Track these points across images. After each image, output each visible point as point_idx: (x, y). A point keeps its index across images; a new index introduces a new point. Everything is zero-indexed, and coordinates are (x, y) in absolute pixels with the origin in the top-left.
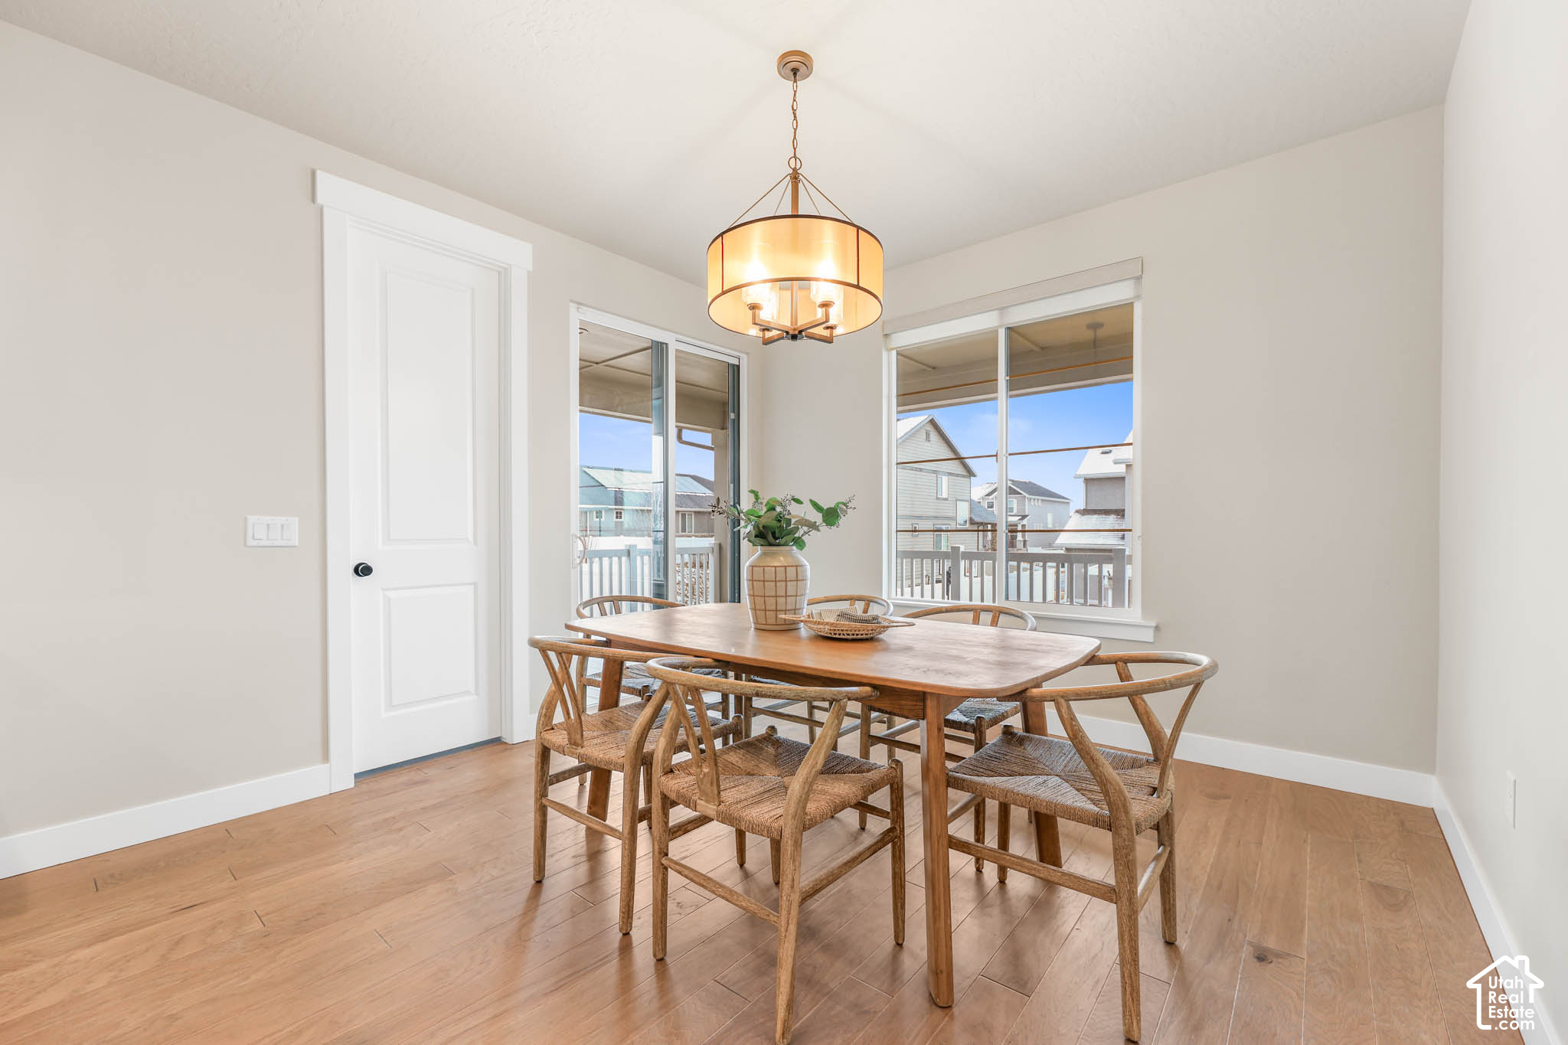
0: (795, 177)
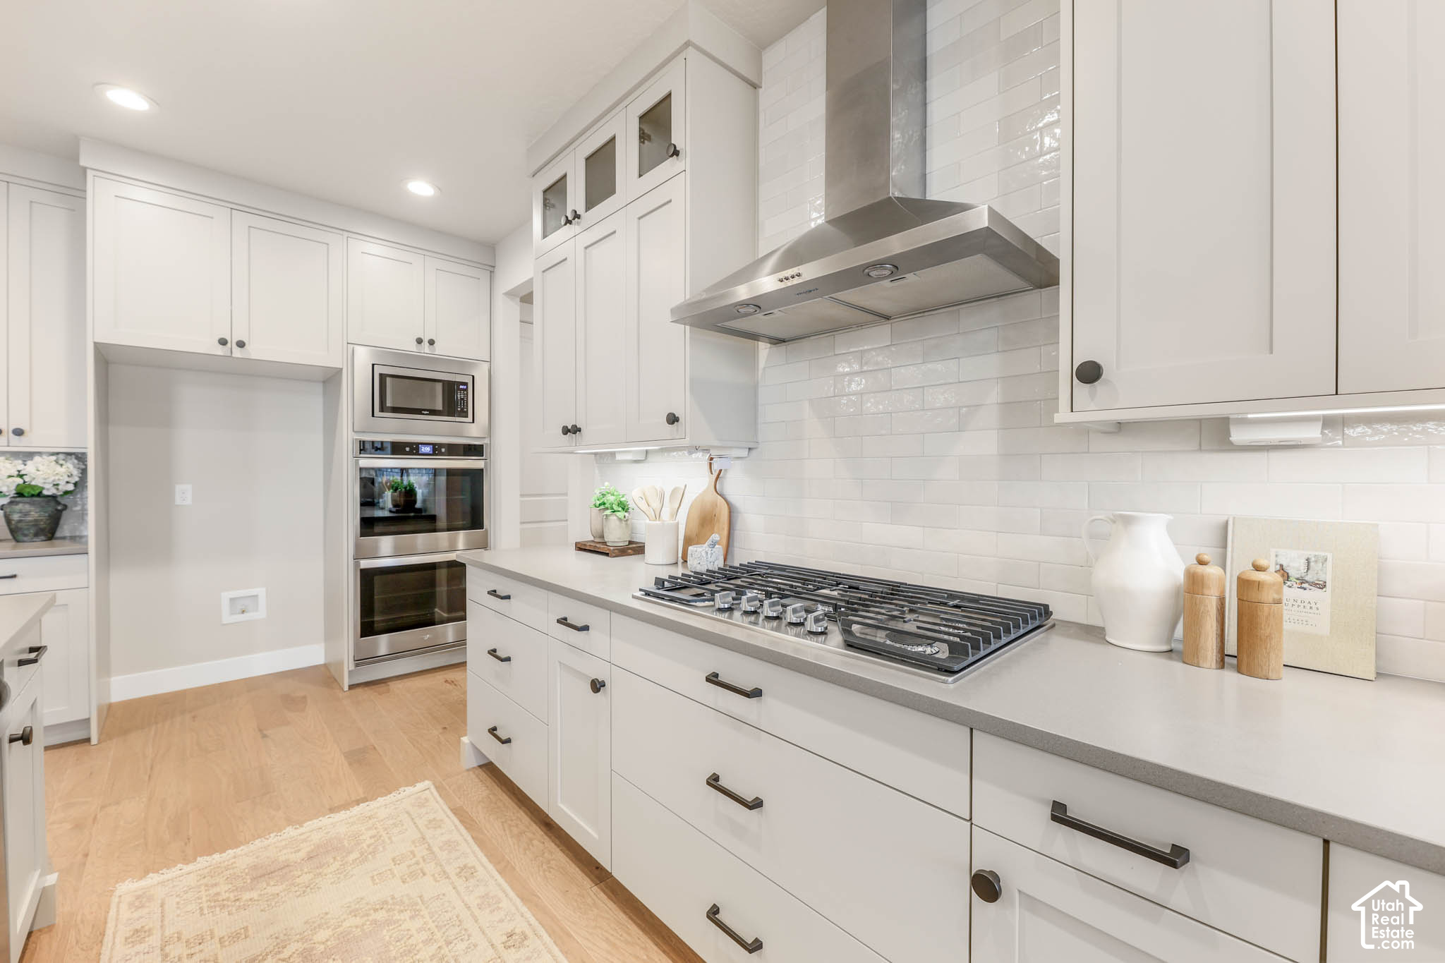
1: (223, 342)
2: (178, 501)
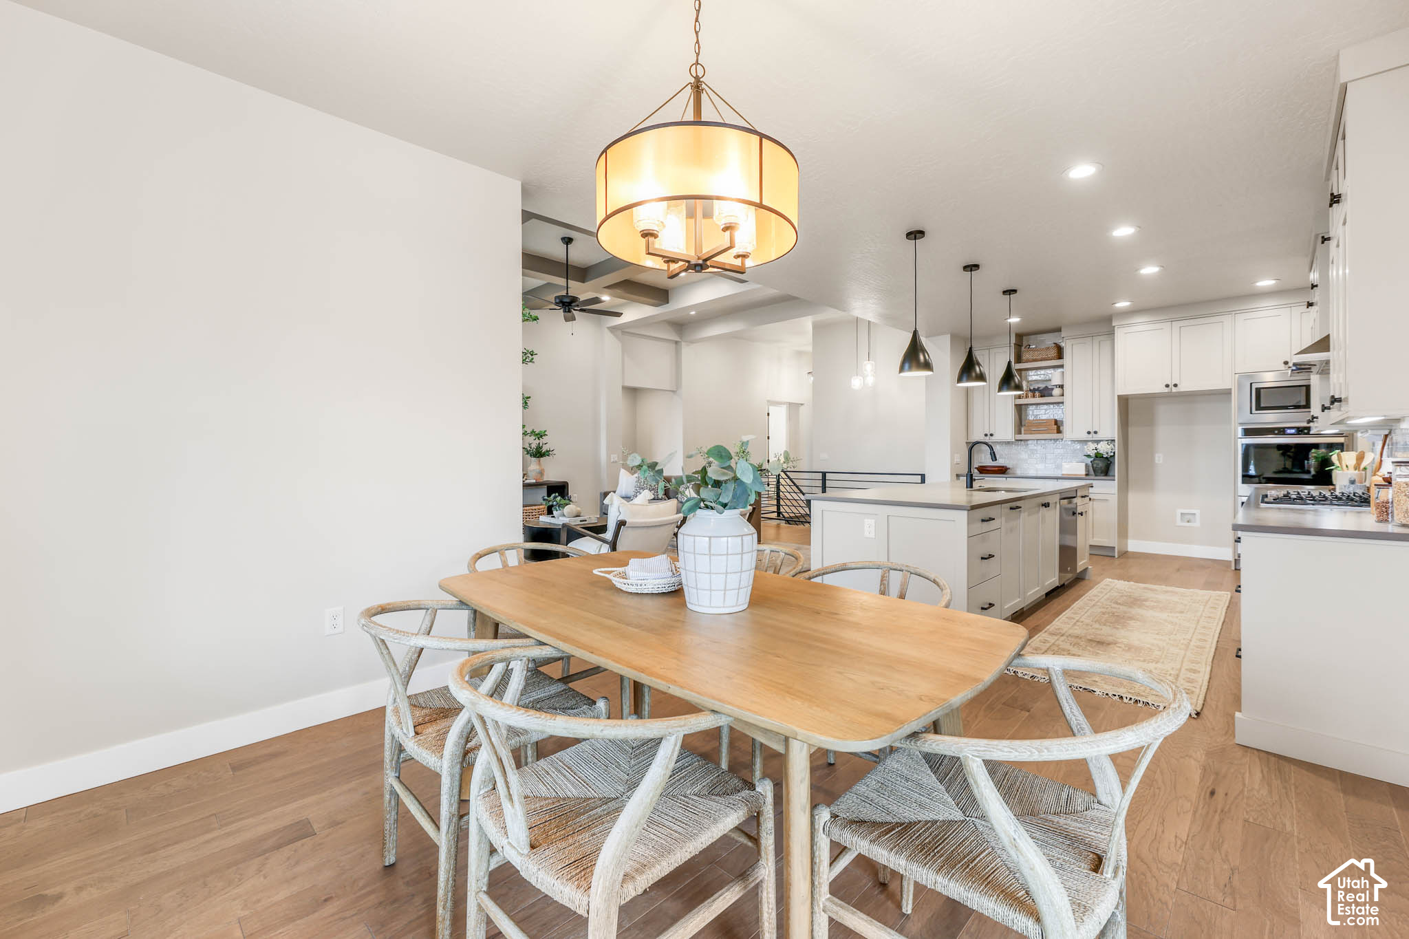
0: (698, 87)
1: (1167, 386)
2: (1157, 462)
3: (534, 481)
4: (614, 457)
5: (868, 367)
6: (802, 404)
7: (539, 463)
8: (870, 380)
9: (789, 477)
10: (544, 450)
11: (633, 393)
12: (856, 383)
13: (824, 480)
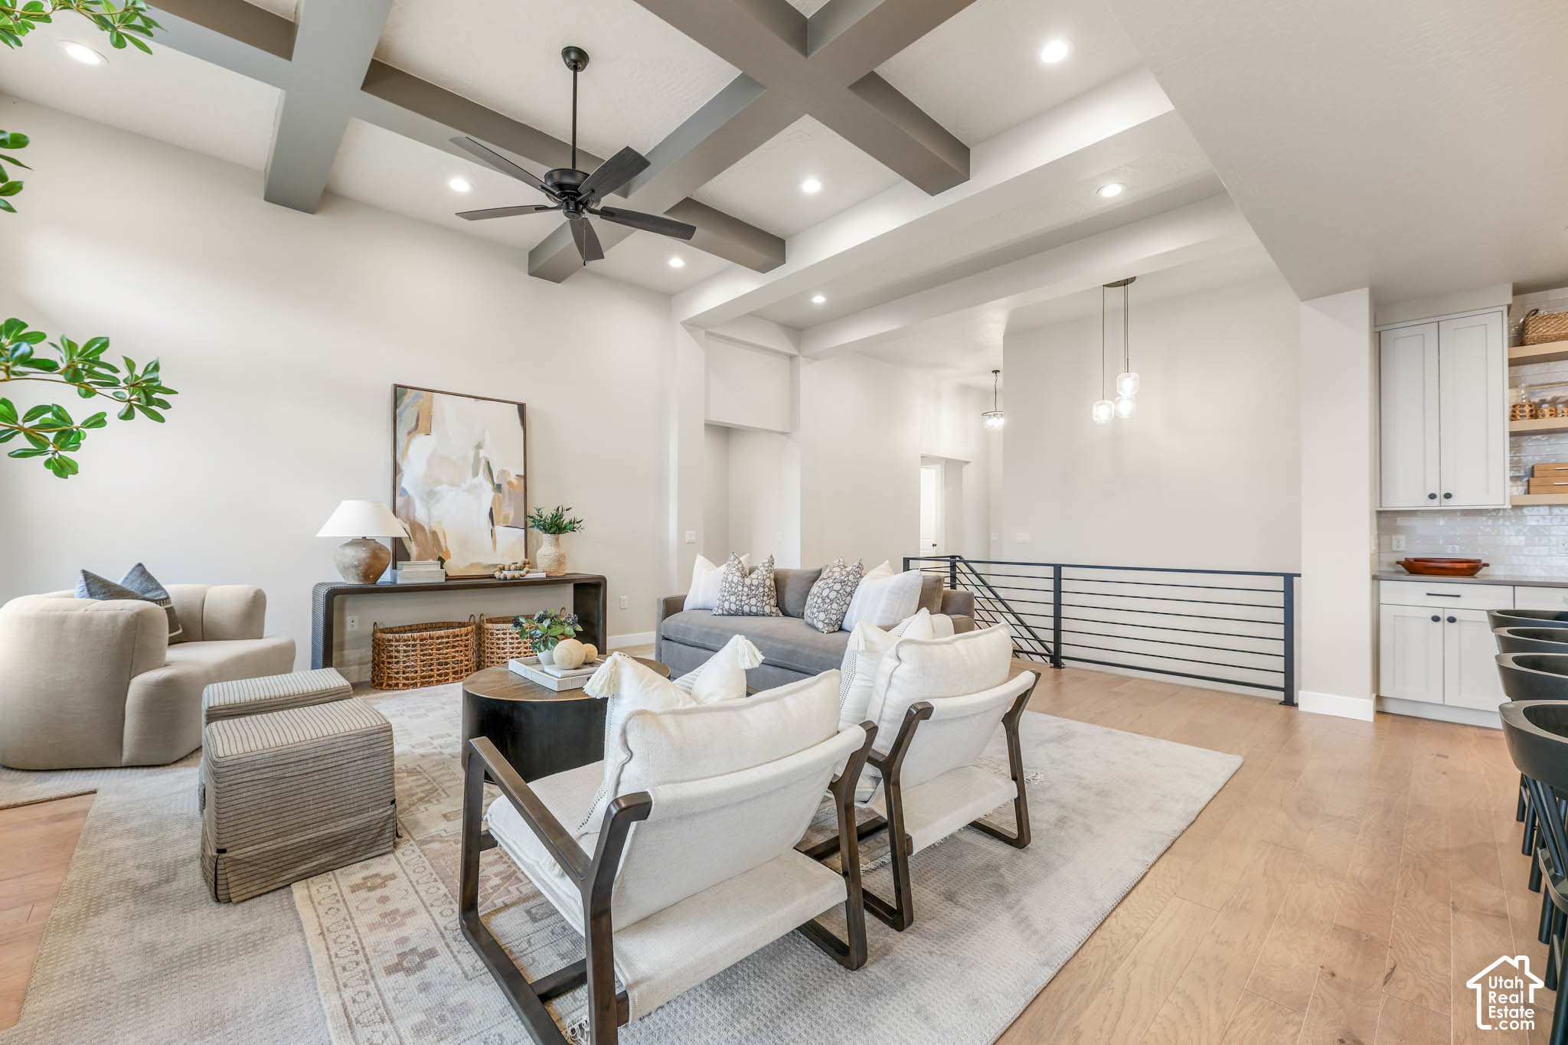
3: (544, 575)
4: (690, 536)
5: (1128, 384)
6: (967, 463)
7: (557, 543)
8: (1126, 408)
9: (973, 572)
10: (566, 519)
11: (724, 433)
12: (1102, 412)
13: (1058, 579)
